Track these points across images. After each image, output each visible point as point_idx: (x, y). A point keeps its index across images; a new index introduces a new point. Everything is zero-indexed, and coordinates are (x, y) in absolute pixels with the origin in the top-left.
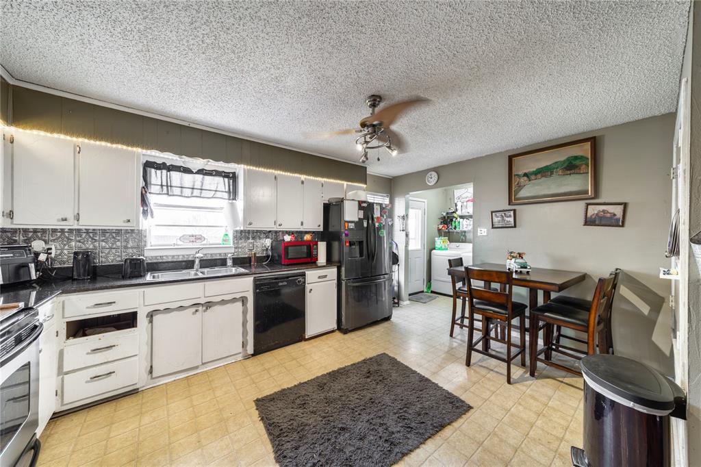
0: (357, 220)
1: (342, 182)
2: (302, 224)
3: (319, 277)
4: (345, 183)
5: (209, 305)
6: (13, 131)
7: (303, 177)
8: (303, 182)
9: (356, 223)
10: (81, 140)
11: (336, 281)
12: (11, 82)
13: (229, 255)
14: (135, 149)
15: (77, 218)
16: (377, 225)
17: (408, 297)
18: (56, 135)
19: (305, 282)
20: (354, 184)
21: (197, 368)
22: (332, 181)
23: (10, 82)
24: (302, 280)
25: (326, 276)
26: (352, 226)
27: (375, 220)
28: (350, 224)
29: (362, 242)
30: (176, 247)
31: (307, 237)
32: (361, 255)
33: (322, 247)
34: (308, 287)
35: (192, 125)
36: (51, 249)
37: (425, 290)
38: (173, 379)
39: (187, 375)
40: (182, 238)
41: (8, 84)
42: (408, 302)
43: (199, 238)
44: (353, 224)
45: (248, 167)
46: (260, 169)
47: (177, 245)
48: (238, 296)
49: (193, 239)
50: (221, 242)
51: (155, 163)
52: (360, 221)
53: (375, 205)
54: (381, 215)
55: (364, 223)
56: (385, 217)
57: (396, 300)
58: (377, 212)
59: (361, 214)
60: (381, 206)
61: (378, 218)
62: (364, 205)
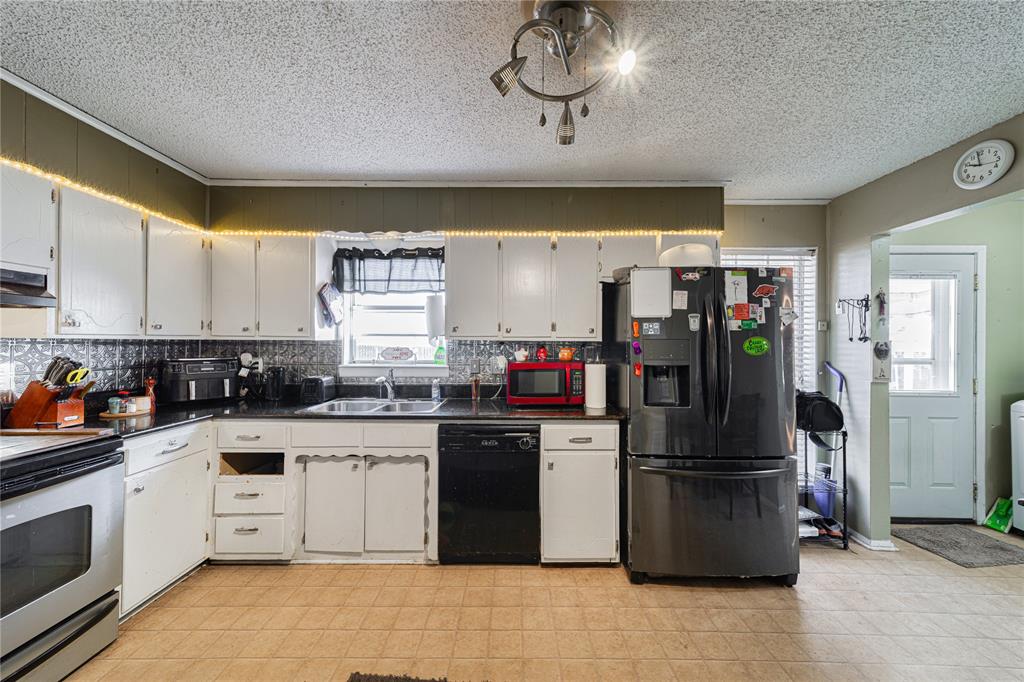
0: (668, 314)
1: (651, 233)
2: (554, 327)
3: (572, 441)
4: (658, 235)
5: (372, 461)
6: (210, 235)
7: (554, 236)
8: (554, 246)
9: (664, 322)
10: (261, 233)
11: (617, 454)
12: (208, 183)
13: (435, 381)
14: (309, 234)
15: (258, 327)
16: (734, 325)
17: (888, 527)
18: (241, 233)
19: (537, 446)
20: (685, 233)
21: (358, 554)
22: (622, 233)
23: (205, 183)
24: (532, 442)
25: (589, 440)
26: (652, 329)
27: (730, 313)
28: (645, 325)
29: (686, 368)
30: (376, 365)
31: (564, 354)
32: (684, 399)
33: (595, 376)
34: (545, 457)
35: (371, 185)
36: (257, 363)
37: (982, 519)
38: (328, 561)
39: (345, 562)
40: (385, 352)
41: (205, 186)
42: (889, 544)
43: (405, 353)
44: (657, 326)
45: (453, 233)
46: (472, 233)
47: (377, 362)
48: (413, 453)
49: (397, 354)
50: (432, 359)
51: (346, 250)
52: (679, 317)
53: (728, 274)
54: (751, 299)
55: (691, 321)
56: (767, 303)
57: (836, 530)
58: (735, 292)
59: (681, 300)
60: (752, 273)
61: (738, 308)
62: (691, 276)
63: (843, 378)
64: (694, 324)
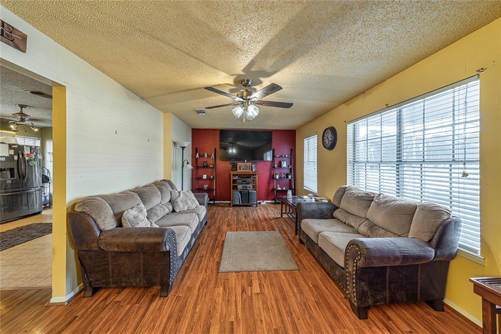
0: (8, 155)
9: (6, 157)
16: (27, 158)
20: (4, 132)
26: (2, 159)
27: (26, 156)
29: (13, 169)
32: (12, 176)
44: (4, 158)
52: (11, 156)
53: (25, 146)
54: (31, 153)
55: (15, 157)
56: (35, 154)
57: (48, 205)
58: (27, 151)
59: (12, 152)
60: (31, 147)
61: (28, 155)
62: (14, 146)
63: (48, 171)
64: (16, 158)
